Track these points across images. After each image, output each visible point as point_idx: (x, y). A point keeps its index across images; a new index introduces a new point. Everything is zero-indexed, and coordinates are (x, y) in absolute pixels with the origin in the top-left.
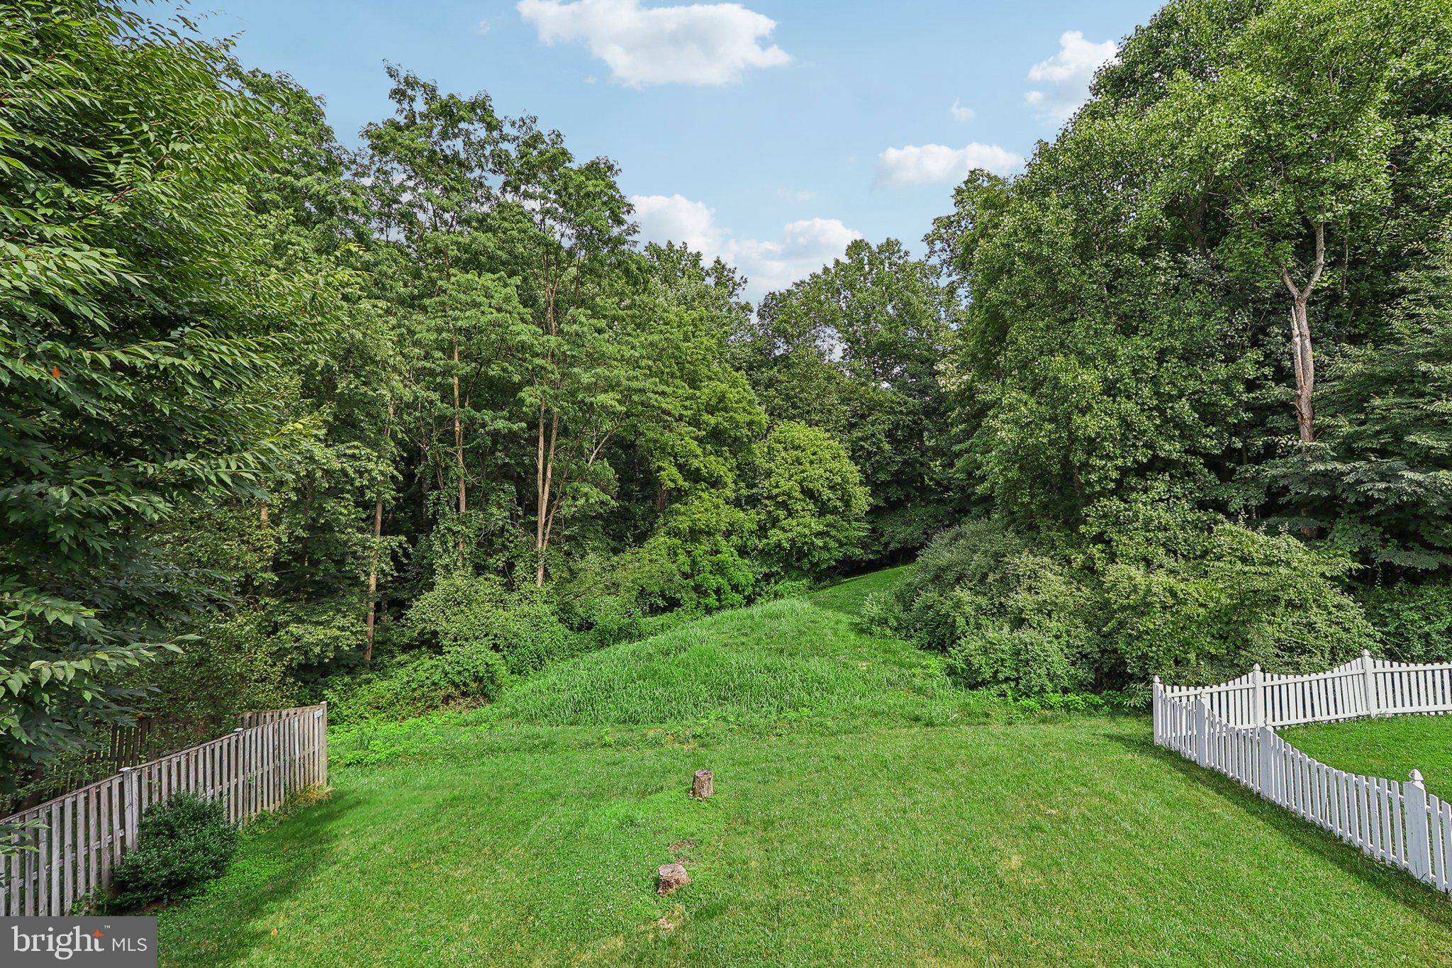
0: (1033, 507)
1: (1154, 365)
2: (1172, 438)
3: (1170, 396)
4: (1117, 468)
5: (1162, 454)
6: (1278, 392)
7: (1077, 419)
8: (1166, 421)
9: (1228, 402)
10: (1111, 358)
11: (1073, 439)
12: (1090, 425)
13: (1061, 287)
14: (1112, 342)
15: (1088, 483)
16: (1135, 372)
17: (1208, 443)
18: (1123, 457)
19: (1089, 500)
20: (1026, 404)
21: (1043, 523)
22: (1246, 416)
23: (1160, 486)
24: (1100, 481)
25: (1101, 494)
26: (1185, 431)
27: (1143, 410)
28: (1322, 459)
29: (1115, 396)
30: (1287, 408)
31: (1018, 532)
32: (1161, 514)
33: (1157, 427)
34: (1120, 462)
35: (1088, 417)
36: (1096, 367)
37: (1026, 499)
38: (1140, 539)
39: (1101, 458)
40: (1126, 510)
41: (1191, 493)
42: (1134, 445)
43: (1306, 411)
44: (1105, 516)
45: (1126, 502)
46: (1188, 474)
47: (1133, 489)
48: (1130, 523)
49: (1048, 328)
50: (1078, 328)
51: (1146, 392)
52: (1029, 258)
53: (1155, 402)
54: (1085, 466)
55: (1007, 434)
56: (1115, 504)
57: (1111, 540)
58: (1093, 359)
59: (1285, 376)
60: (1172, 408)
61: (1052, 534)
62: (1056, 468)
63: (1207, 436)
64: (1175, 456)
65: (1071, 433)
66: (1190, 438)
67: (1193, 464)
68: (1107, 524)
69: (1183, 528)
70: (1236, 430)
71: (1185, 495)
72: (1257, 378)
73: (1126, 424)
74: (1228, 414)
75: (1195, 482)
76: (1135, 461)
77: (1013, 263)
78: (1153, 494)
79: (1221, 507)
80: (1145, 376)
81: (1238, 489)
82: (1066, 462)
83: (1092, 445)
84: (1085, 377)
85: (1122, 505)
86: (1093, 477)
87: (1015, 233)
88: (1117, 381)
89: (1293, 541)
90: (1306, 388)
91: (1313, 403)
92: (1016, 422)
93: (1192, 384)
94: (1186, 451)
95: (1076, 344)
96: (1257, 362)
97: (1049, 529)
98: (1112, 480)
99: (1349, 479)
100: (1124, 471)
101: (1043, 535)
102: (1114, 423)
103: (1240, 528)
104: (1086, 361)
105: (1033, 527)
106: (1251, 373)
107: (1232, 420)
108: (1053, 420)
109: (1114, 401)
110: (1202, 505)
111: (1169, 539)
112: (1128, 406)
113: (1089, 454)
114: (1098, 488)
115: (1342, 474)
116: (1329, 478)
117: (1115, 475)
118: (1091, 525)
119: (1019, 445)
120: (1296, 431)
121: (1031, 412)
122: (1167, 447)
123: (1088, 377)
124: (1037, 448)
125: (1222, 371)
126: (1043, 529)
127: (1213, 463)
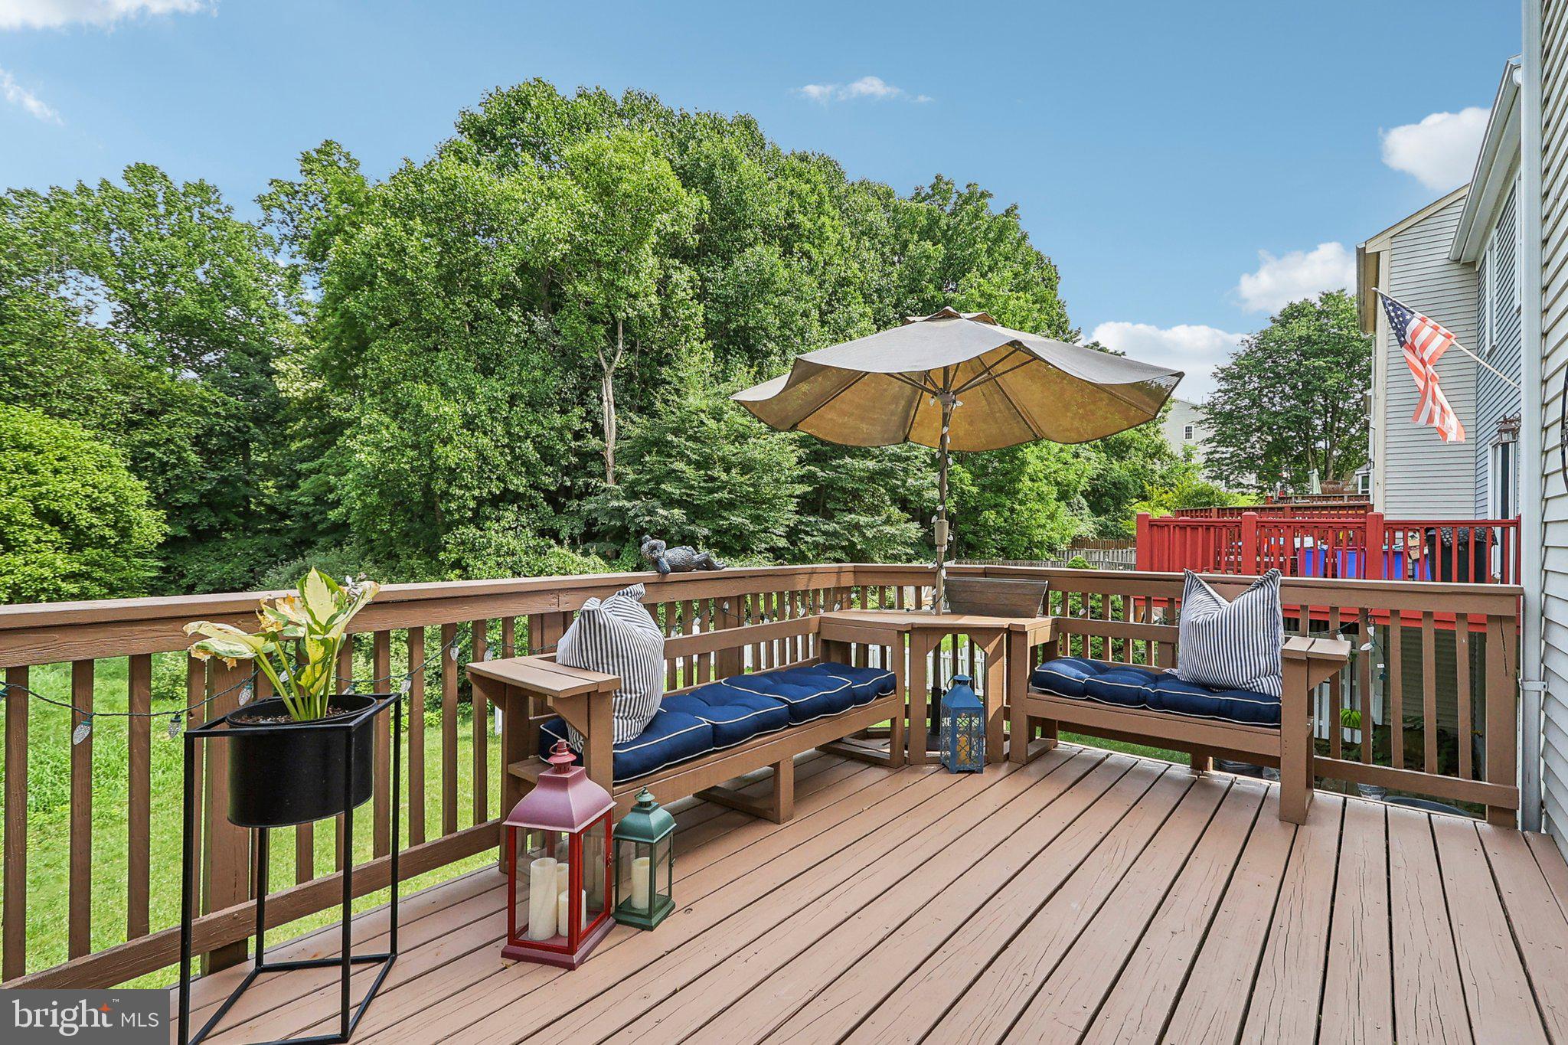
0: (393, 534)
1: (506, 407)
2: (520, 473)
3: (520, 437)
4: (474, 498)
5: (511, 488)
6: (594, 443)
7: (439, 449)
8: (516, 458)
9: (561, 447)
10: (471, 394)
11: (434, 467)
12: (451, 455)
13: (425, 315)
14: (472, 379)
15: (449, 512)
16: (491, 411)
17: (547, 480)
18: (480, 488)
19: (449, 528)
20: (387, 428)
21: (402, 551)
22: (574, 460)
23: (510, 515)
24: (459, 510)
25: (461, 522)
26: (530, 470)
27: (497, 447)
28: (617, 498)
29: (473, 431)
30: (598, 456)
31: (376, 562)
32: (510, 541)
33: (508, 463)
34: (476, 493)
35: (449, 447)
36: (457, 401)
37: (386, 527)
38: (491, 563)
39: (461, 487)
40: (481, 537)
41: (534, 523)
42: (489, 478)
43: (610, 460)
44: (463, 543)
45: (481, 530)
46: (533, 506)
47: (488, 518)
48: (484, 549)
49: (412, 353)
50: (442, 359)
51: (500, 430)
52: (393, 277)
53: (507, 441)
54: (445, 495)
55: (366, 457)
56: (471, 531)
57: (468, 565)
58: (453, 392)
59: (598, 431)
60: (520, 447)
61: (411, 562)
62: (418, 496)
63: (546, 474)
64: (521, 490)
65: (433, 462)
66: (533, 474)
67: (535, 498)
68: (464, 550)
69: (526, 553)
70: (567, 471)
71: (529, 525)
72: (581, 430)
73: (481, 456)
74: (562, 457)
75: (537, 513)
76: (490, 492)
77: (375, 276)
78: (503, 523)
79: (555, 535)
80: (499, 416)
81: (567, 520)
82: (427, 491)
83: (452, 475)
84: (446, 409)
85: (479, 533)
86: (453, 506)
87: (378, 244)
88: (475, 416)
89: (598, 560)
90: (611, 445)
91: (615, 453)
92: (377, 445)
93: (535, 429)
94: (530, 486)
95: (439, 374)
96: (581, 417)
97: (409, 557)
98: (470, 509)
99: (631, 513)
100: (481, 501)
101: (402, 564)
102: (472, 455)
103: (565, 551)
104: (448, 393)
105: (392, 556)
106: (577, 426)
107: (564, 463)
108: (415, 446)
109: (473, 436)
110: (542, 533)
111: (515, 563)
112: (485, 441)
113: (450, 484)
114: (457, 516)
115: (628, 510)
116: (621, 512)
117: (472, 504)
118: (450, 552)
119: (379, 469)
120: (603, 476)
121: (393, 437)
122: (515, 481)
123: (449, 409)
124: (399, 474)
125: (558, 421)
126: (403, 557)
127: (551, 498)
